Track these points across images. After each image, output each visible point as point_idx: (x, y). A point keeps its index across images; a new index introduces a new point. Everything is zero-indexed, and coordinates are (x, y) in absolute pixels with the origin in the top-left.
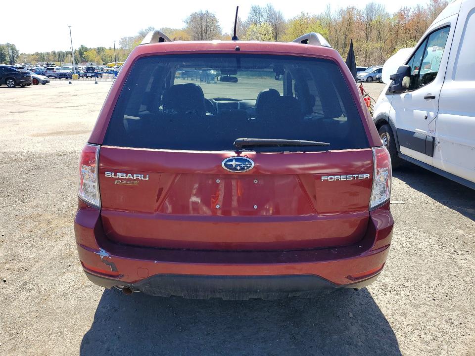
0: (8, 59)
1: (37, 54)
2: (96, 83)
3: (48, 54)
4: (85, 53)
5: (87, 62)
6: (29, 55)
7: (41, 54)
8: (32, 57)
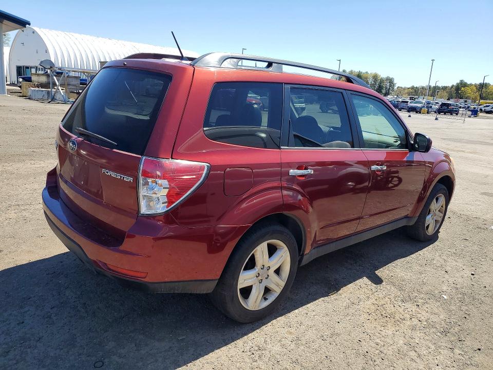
0: (384, 91)
1: (413, 88)
2: (436, 119)
3: (423, 88)
4: (463, 89)
5: (461, 98)
6: (404, 89)
7: (417, 88)
8: (406, 91)
